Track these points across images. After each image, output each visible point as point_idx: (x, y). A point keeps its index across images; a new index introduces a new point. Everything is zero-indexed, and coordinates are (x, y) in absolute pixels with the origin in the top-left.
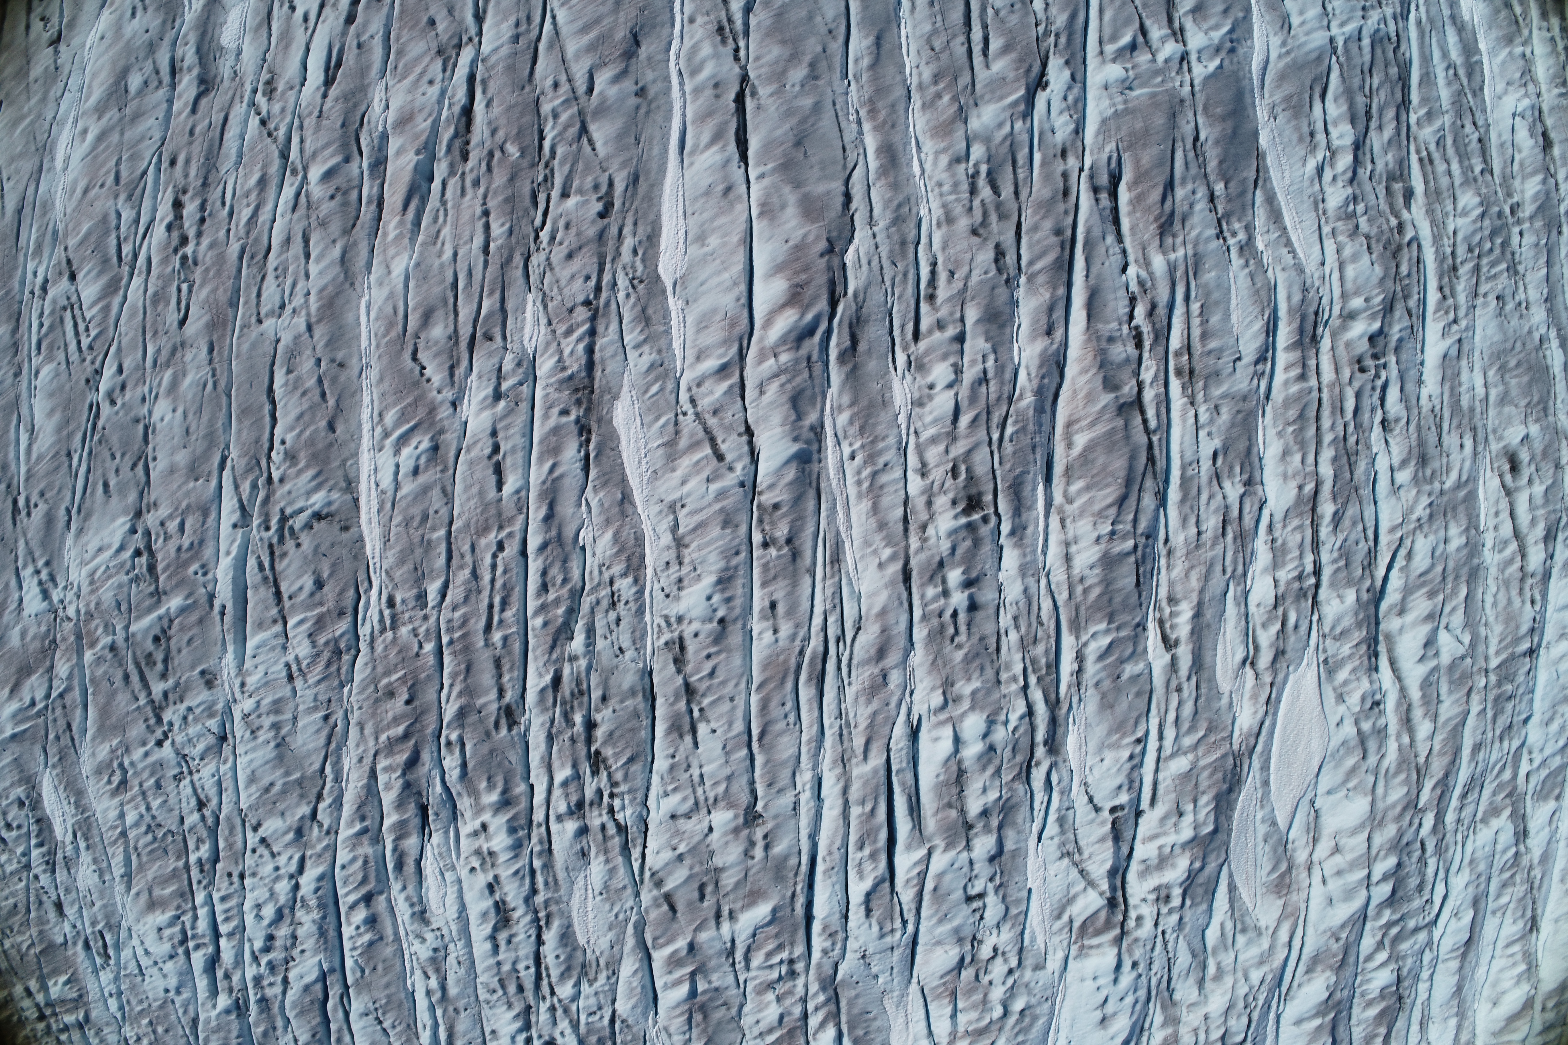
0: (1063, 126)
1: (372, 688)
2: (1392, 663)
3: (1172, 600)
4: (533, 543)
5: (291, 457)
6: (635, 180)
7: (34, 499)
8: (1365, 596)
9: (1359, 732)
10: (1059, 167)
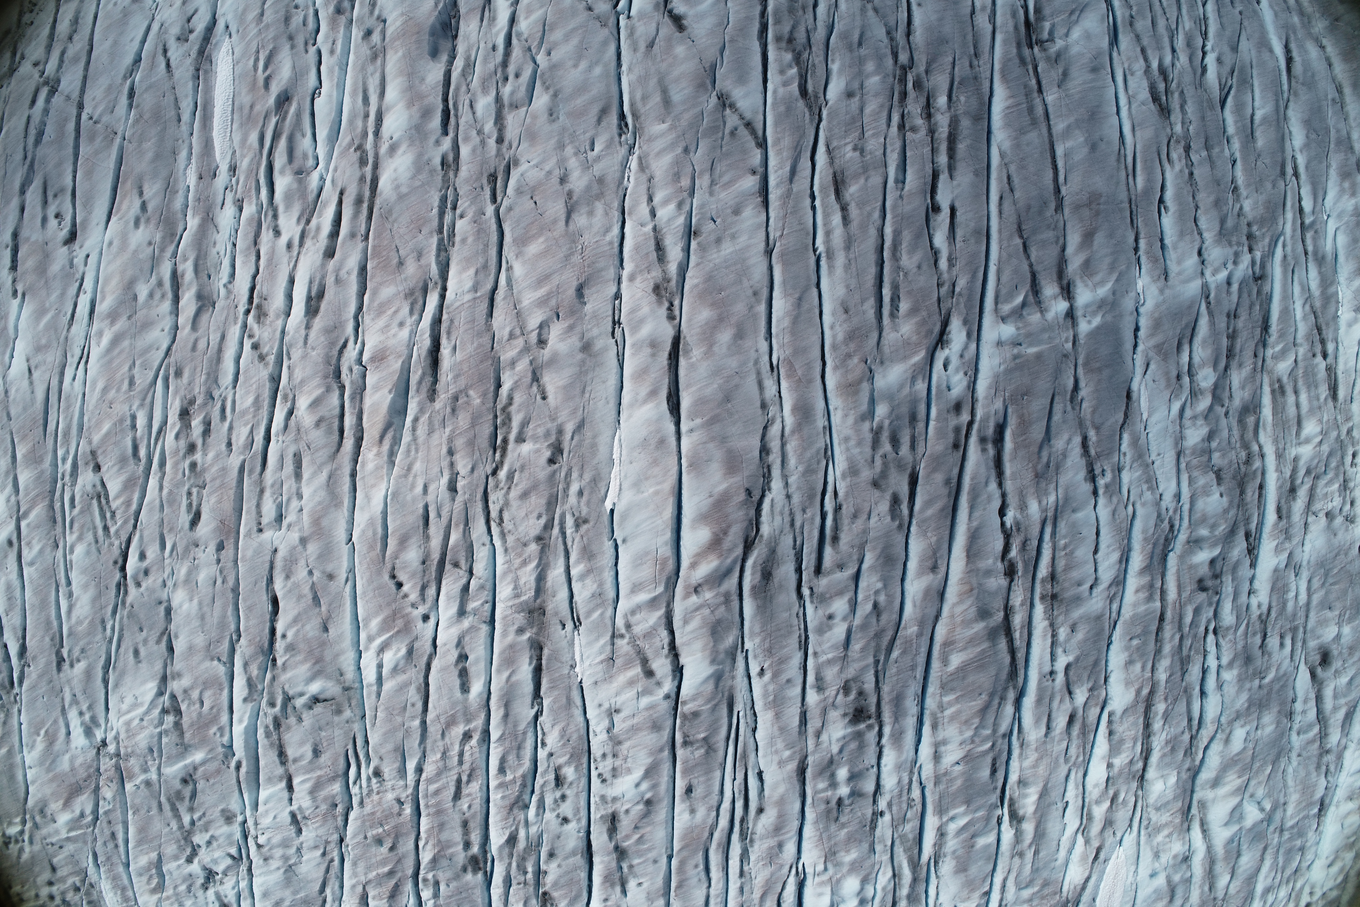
0: (959, 384)
1: (362, 836)
2: (1203, 824)
3: (1022, 782)
4: (495, 735)
5: (290, 648)
6: (580, 427)
7: (76, 653)
8: (1184, 776)
9: (1169, 881)
10: (953, 422)
